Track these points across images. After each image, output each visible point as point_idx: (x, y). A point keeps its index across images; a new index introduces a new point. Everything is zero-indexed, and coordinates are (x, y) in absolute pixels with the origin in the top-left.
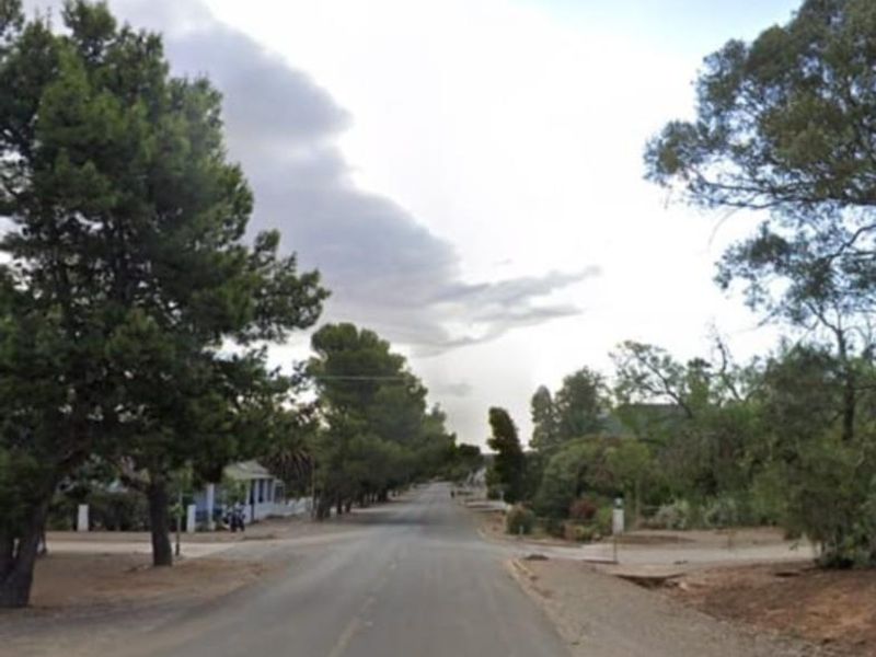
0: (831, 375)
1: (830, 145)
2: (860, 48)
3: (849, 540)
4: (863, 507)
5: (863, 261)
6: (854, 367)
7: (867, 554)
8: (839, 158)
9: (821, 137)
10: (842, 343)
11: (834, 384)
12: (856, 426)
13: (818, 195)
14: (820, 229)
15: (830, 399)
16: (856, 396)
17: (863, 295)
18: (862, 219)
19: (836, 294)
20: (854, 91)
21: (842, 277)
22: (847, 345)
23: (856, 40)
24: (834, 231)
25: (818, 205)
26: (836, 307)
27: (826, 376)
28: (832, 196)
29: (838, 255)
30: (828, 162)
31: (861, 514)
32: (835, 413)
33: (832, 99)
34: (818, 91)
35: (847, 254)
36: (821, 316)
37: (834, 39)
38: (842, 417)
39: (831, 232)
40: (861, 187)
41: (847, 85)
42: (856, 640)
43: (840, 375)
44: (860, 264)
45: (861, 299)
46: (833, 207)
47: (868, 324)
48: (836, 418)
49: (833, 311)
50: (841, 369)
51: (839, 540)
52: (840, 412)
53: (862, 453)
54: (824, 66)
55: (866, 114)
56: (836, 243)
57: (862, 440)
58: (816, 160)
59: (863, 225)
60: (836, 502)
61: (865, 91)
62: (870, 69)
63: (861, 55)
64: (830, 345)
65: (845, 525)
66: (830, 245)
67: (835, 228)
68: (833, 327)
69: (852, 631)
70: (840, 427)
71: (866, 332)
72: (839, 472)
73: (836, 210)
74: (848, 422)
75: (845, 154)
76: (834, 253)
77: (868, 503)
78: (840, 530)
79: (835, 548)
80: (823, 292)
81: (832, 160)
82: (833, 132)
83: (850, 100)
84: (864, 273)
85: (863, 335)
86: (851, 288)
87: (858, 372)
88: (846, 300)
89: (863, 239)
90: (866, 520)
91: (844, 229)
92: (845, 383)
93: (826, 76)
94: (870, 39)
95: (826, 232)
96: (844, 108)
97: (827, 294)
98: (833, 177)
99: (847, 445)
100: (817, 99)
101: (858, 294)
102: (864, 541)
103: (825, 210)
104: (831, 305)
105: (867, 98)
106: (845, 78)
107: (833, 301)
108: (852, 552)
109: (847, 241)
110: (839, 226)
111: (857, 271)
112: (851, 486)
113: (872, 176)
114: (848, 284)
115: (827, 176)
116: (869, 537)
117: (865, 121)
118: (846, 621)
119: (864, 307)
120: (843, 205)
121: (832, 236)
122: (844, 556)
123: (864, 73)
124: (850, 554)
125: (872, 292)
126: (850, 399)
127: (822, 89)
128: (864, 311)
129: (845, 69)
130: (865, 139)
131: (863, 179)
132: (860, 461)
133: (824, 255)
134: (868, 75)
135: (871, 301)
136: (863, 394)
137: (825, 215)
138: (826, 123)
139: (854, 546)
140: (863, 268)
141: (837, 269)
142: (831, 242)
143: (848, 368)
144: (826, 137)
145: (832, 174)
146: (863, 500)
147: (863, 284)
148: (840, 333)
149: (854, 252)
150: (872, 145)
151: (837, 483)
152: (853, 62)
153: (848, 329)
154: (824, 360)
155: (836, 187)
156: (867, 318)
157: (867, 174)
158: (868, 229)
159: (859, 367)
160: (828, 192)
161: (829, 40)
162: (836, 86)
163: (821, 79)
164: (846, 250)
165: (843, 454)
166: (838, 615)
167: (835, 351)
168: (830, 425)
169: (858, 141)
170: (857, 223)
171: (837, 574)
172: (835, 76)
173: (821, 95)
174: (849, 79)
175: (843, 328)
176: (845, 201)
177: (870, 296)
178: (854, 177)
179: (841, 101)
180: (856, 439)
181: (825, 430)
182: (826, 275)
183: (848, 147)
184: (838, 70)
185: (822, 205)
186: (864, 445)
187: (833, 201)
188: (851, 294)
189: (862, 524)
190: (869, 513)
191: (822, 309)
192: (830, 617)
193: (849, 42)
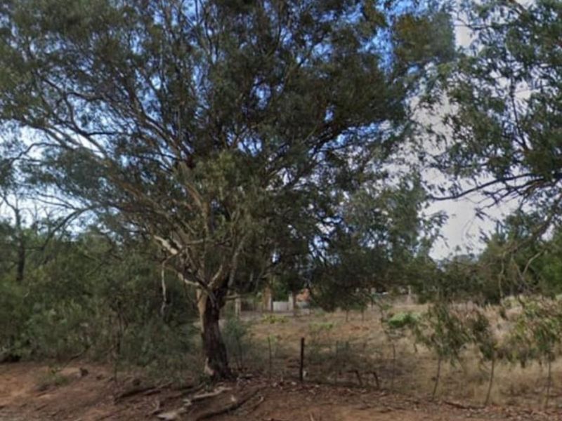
0: (10, 238)
1: (15, 82)
2: (38, 20)
3: (18, 344)
4: (27, 323)
5: (34, 165)
6: (25, 234)
7: (30, 351)
8: (21, 92)
9: (9, 74)
10: (18, 218)
11: (12, 245)
12: (25, 272)
13: (5, 115)
14: (7, 139)
15: (9, 254)
16: (26, 253)
17: (33, 188)
18: (34, 137)
19: (15, 185)
20: (32, 48)
21: (20, 174)
22: (22, 220)
23: (35, 12)
24: (15, 141)
25: (5, 122)
26: (15, 194)
27: (7, 239)
28: (15, 117)
29: (18, 158)
30: (13, 93)
31: (27, 327)
32: (12, 263)
33: (17, 49)
34: (8, 40)
35: (24, 159)
36: (5, 198)
37: (20, 7)
38: (17, 266)
39: (13, 142)
40: (34, 116)
41: (28, 43)
42: (21, 404)
43: (16, 239)
44: (32, 167)
45: (31, 190)
46: (15, 126)
47: (36, 207)
48: (12, 267)
49: (13, 196)
50: (17, 235)
51: (12, 344)
52: (16, 263)
53: (28, 290)
54: (13, 23)
55: (40, 66)
56: (16, 151)
57: (29, 281)
58: (5, 89)
59: (34, 141)
60: (11, 321)
61: (40, 50)
62: (43, 36)
63: (38, 25)
64: (10, 219)
65: (16, 334)
66: (13, 151)
67: (16, 140)
68: (13, 207)
69: (18, 399)
70: (15, 273)
71: (34, 212)
72: (13, 302)
73: (17, 128)
74: (21, 270)
75: (25, 90)
76: (15, 157)
77: (31, 320)
78: (13, 338)
79: (9, 350)
80: (6, 182)
81: (16, 93)
82: (17, 72)
83: (29, 53)
84: (34, 173)
85: (31, 213)
86: (25, 182)
87: (28, 238)
88: (22, 190)
89: (34, 151)
90: (29, 331)
91: (22, 142)
92: (19, 244)
93: (13, 30)
94: (44, 15)
95: (10, 142)
96: (25, 58)
97: (9, 184)
98: (16, 105)
99: (20, 284)
100: (6, 46)
101: (30, 187)
102: (27, 344)
103: (10, 126)
104: (12, 191)
105: (40, 56)
106: (27, 38)
107: (13, 189)
108: (20, 350)
109: (24, 150)
110: (19, 139)
111: (30, 171)
112: (21, 310)
113: (41, 110)
114: (24, 179)
115: (12, 103)
116: (31, 341)
117: (39, 71)
118: (15, 394)
119: (33, 196)
120: (22, 125)
121: (14, 145)
122: (14, 354)
123: (39, 38)
124: (18, 352)
125: (39, 187)
126: (22, 255)
127: (10, 40)
128: (33, 198)
129: (27, 31)
130: (38, 84)
131: (36, 111)
132: (26, 295)
133: (8, 157)
134: (41, 40)
135: (38, 193)
136: (31, 252)
137: (10, 129)
138: (12, 65)
139: (21, 347)
140: (33, 170)
141: (16, 168)
142: (13, 149)
143: (22, 234)
144: (13, 75)
145: (16, 102)
146: (28, 318)
147: (33, 181)
148: (17, 211)
149: (28, 158)
150: (42, 89)
151: (12, 308)
152: (33, 27)
153: (23, 209)
154: (6, 228)
155: (18, 112)
156: (35, 203)
157: (39, 108)
158: (38, 145)
159: (29, 234)
160: (12, 114)
161: (17, 6)
162: (20, 41)
163: (10, 32)
164: (23, 156)
165: (17, 290)
166: (10, 391)
167: (13, 223)
168: (8, 271)
169: (34, 83)
170: (31, 139)
171: (10, 365)
172: (21, 33)
173: (10, 44)
174: (30, 38)
175: (19, 208)
176: (24, 123)
177: (37, 190)
178: (31, 108)
179: (23, 52)
180: (25, 281)
181: (6, 274)
182: (9, 171)
183: (27, 86)
184: (22, 30)
185: (8, 122)
186: (30, 284)
187: (15, 121)
188: (26, 186)
189: (27, 333)
190: (31, 327)
191: (5, 193)
192: (4, 392)
193: (31, 11)
